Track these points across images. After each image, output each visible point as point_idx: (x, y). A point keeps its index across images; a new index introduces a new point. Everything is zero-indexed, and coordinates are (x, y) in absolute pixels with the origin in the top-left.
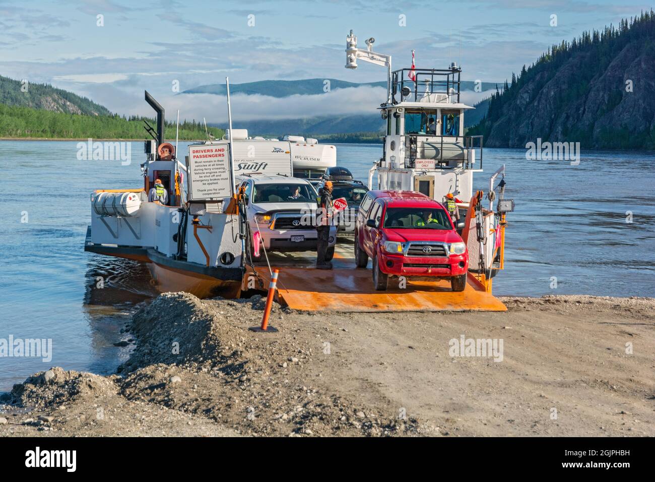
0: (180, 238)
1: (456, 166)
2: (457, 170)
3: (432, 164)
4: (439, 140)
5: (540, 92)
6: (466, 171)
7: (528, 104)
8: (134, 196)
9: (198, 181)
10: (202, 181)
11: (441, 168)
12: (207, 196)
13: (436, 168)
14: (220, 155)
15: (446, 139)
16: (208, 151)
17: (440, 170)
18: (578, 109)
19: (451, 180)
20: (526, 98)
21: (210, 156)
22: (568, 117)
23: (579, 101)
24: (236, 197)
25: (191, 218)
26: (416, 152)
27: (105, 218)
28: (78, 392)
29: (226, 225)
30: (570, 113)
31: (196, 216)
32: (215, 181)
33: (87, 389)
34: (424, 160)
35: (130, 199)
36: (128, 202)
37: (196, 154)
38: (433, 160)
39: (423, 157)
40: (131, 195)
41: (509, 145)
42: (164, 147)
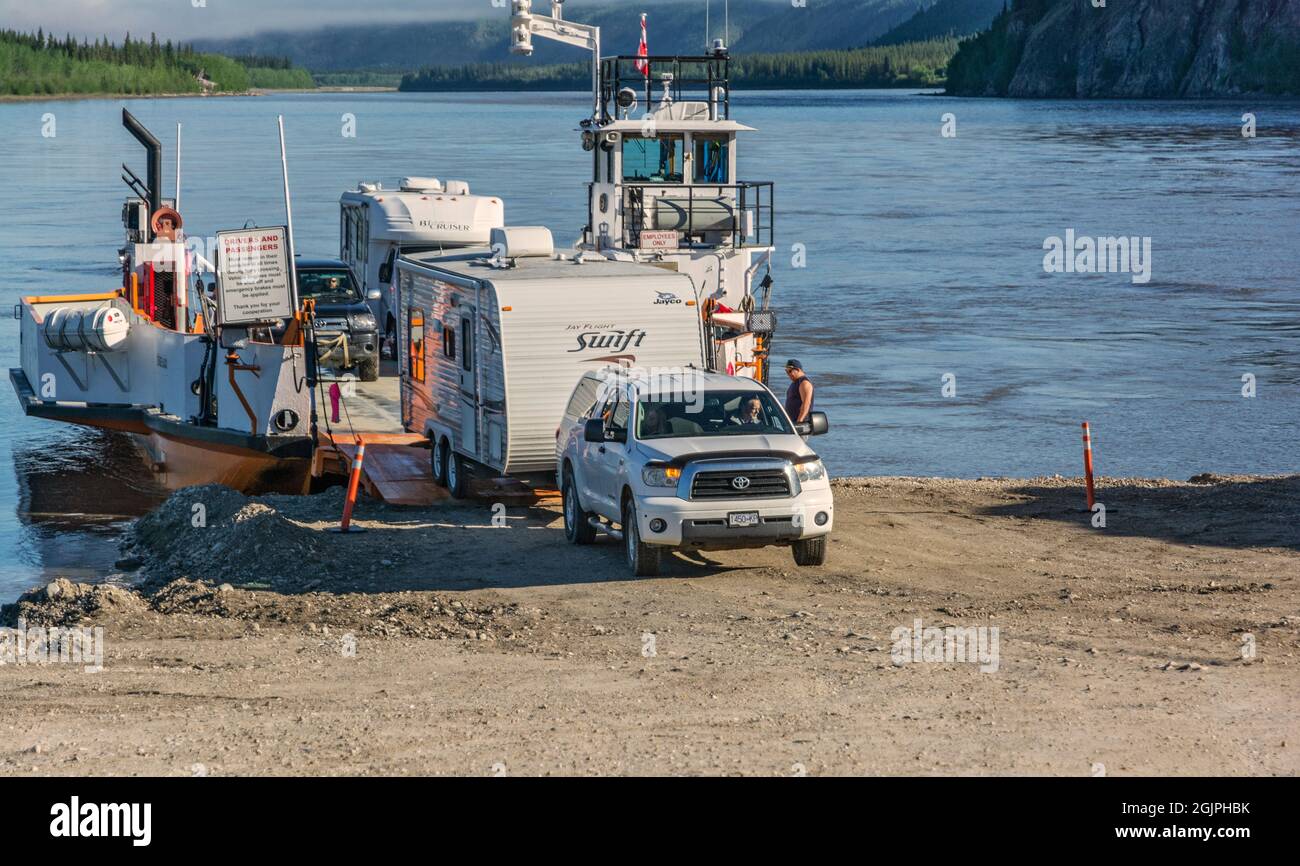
0: (204, 386)
1: (721, 243)
2: (721, 251)
3: (672, 239)
4: (684, 193)
6: (737, 251)
8: (117, 315)
9: (235, 291)
10: (241, 290)
11: (690, 247)
12: (250, 316)
13: (680, 247)
14: (270, 247)
15: (698, 192)
16: (251, 240)
17: (687, 251)
19: (709, 270)
21: (254, 249)
24: (298, 317)
25: (222, 354)
26: (642, 215)
27: (64, 355)
28: (97, 607)
29: (283, 365)
31: (232, 350)
32: (264, 291)
33: (108, 604)
34: (656, 233)
35: (111, 319)
36: (106, 325)
37: (230, 246)
38: (674, 232)
39: (657, 226)
40: (112, 312)
41: (1078, 90)
42: (163, 216)
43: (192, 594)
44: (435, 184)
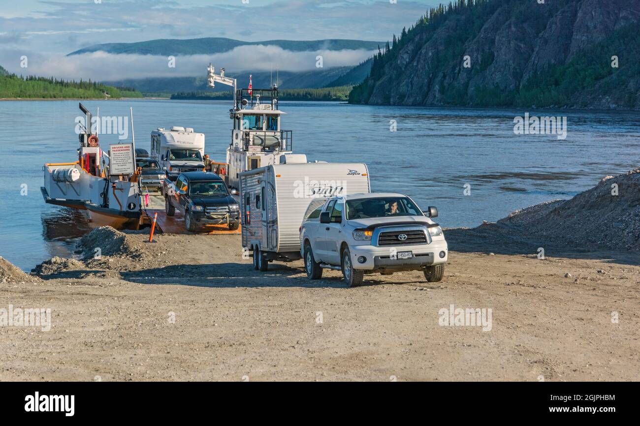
0: (105, 195)
1: (275, 150)
2: (275, 153)
3: (259, 148)
4: (263, 134)
5: (419, 52)
6: (280, 153)
7: (408, 64)
8: (76, 171)
9: (115, 164)
10: (117, 164)
11: (265, 151)
12: (120, 172)
13: (262, 151)
14: (127, 150)
15: (267, 134)
16: (121, 147)
17: (264, 152)
18: (454, 68)
19: (271, 159)
20: (406, 58)
21: (122, 150)
22: (444, 77)
23: (455, 62)
24: (136, 173)
25: (111, 184)
26: (249, 140)
27: (59, 183)
28: (68, 266)
29: (131, 188)
30: (447, 72)
31: (114, 183)
32: (125, 164)
33: (72, 265)
34: (254, 147)
35: (74, 172)
36: (73, 174)
37: (114, 149)
38: (260, 146)
39: (254, 144)
40: (75, 170)
41: (391, 103)
42: (92, 138)
43: (99, 262)
44: (182, 129)
